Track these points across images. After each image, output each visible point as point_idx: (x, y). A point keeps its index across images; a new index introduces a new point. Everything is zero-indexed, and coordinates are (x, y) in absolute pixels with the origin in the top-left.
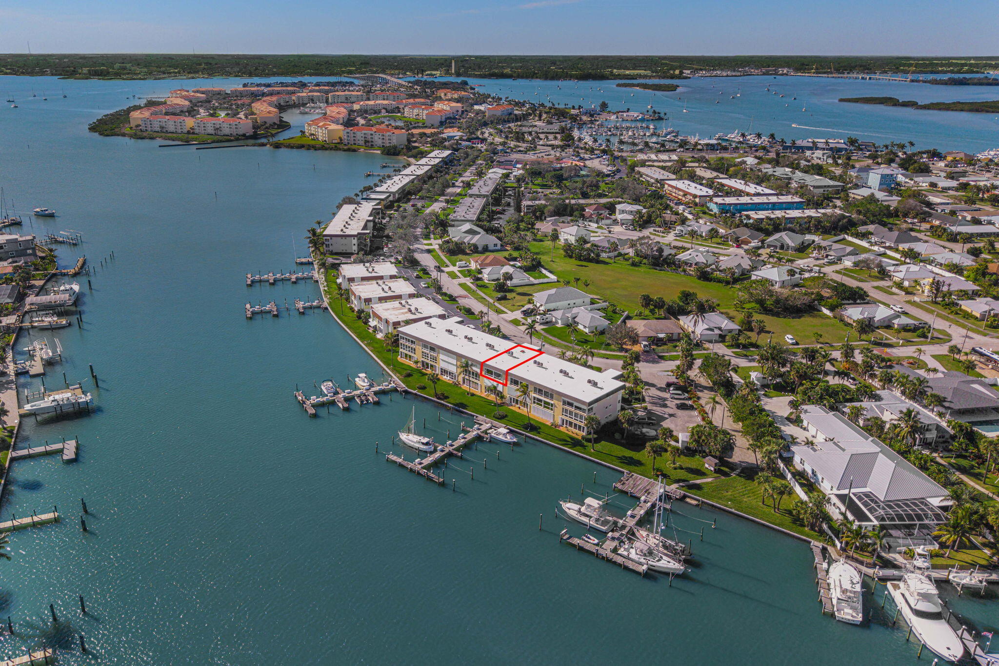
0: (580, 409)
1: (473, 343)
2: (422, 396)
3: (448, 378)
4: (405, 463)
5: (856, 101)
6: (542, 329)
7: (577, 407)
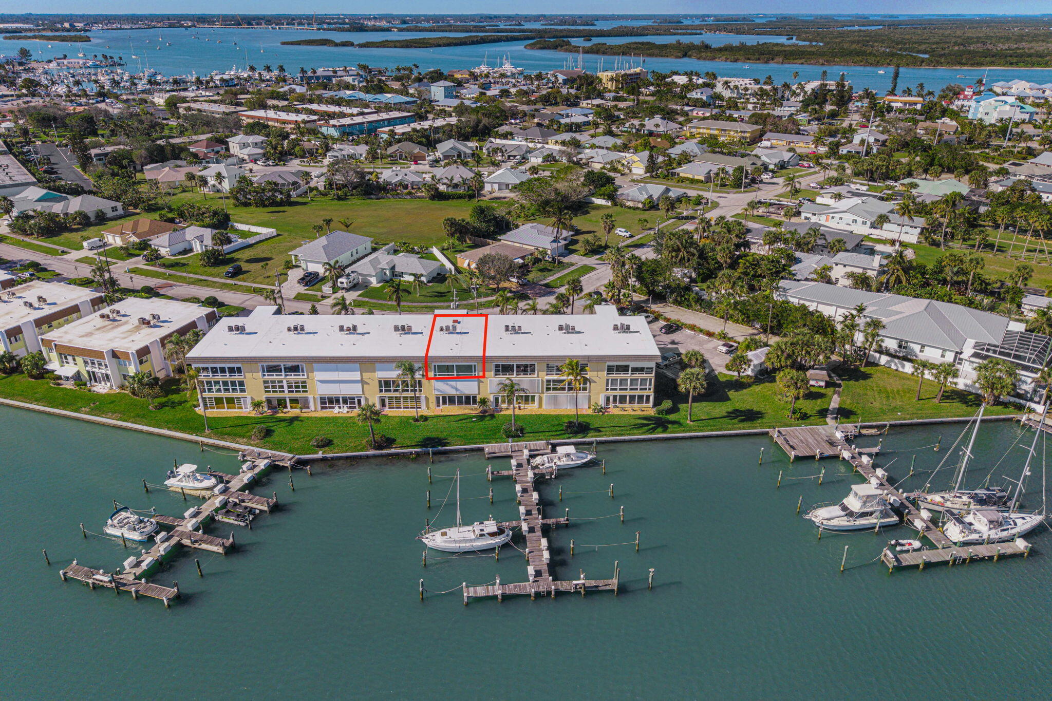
0: (641, 370)
1: (363, 334)
2: (340, 458)
3: (345, 409)
4: (511, 589)
5: (298, 43)
6: (360, 296)
7: (635, 370)
